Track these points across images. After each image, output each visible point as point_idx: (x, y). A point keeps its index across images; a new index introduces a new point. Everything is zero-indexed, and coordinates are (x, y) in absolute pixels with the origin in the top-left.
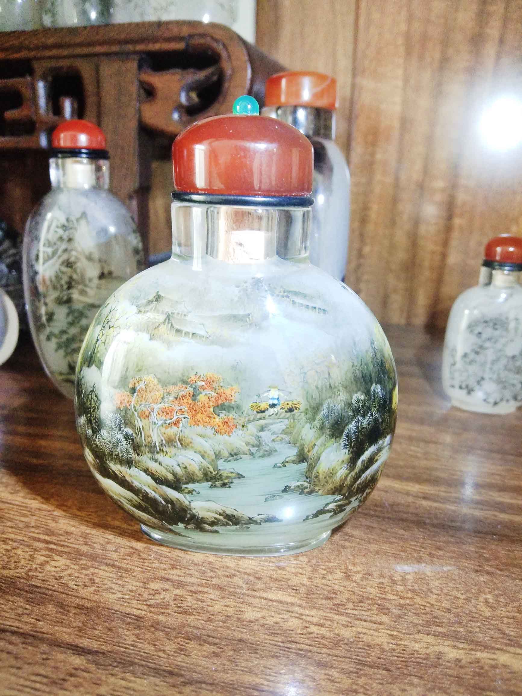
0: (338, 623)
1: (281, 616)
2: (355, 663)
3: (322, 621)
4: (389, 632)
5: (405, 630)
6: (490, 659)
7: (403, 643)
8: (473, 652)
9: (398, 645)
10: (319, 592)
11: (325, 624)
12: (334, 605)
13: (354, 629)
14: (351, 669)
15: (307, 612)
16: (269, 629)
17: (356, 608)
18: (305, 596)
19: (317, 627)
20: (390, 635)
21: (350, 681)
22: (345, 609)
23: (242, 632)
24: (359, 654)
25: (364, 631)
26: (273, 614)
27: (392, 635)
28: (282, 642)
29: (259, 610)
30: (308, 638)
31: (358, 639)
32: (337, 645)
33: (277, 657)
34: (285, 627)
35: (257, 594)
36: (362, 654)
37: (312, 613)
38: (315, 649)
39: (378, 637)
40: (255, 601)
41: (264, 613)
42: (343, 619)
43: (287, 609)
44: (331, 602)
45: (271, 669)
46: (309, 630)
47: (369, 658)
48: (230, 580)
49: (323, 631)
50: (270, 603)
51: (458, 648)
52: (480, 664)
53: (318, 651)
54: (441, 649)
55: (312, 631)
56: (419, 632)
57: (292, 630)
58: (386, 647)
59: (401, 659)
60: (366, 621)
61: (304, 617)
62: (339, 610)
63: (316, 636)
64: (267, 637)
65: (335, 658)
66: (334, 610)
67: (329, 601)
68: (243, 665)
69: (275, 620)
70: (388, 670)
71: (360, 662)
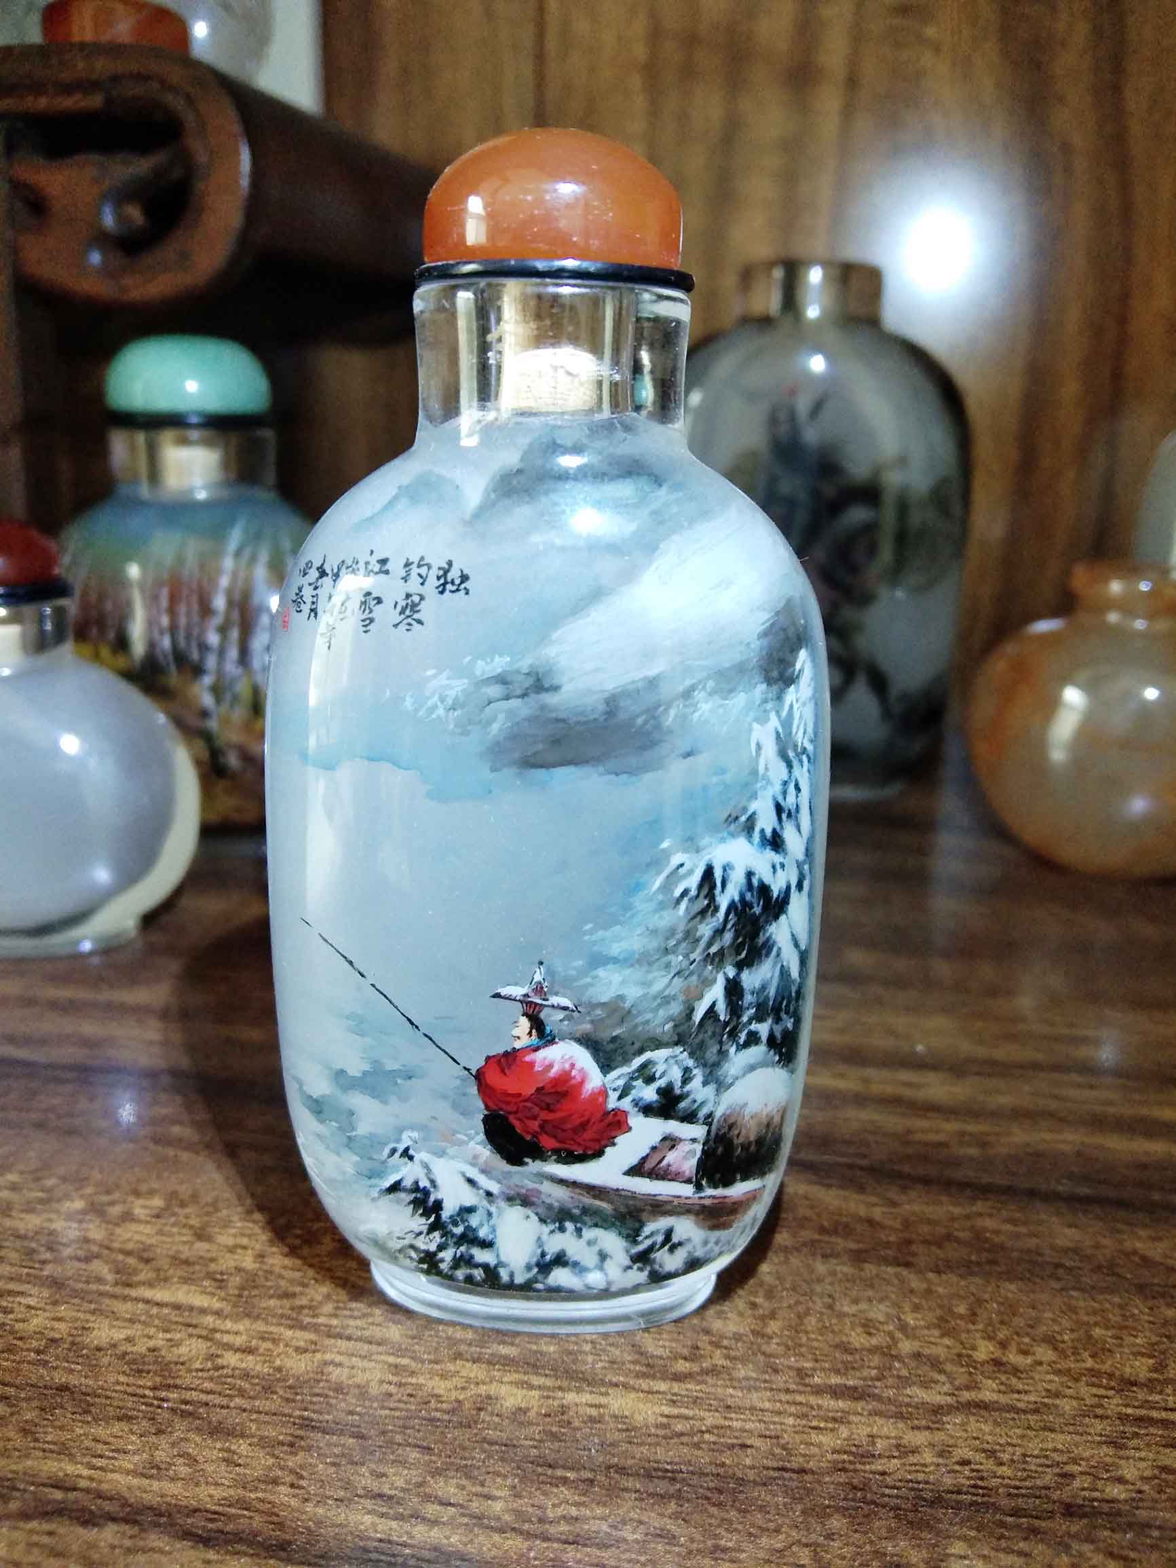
0: (287, 1345)
1: (168, 1336)
2: (294, 1424)
3: (254, 1343)
4: (391, 1359)
5: (429, 1353)
6: (591, 1406)
7: (414, 1380)
8: (560, 1394)
9: (400, 1385)
10: (269, 1284)
11: (257, 1349)
12: (292, 1309)
13: (318, 1356)
14: (281, 1438)
15: (229, 1325)
16: (134, 1362)
17: (339, 1312)
18: (236, 1292)
19: (238, 1356)
20: (390, 1365)
21: (271, 1461)
22: (313, 1316)
23: (71, 1371)
24: (311, 1407)
25: (338, 1359)
26: (152, 1331)
27: (396, 1366)
28: (154, 1388)
29: (127, 1324)
30: (211, 1379)
31: (319, 1377)
32: (268, 1390)
33: (129, 1419)
34: (169, 1357)
35: (133, 1293)
36: (316, 1407)
37: (240, 1327)
38: (218, 1400)
39: (364, 1370)
40: (124, 1308)
41: (135, 1331)
42: (301, 1337)
43: (189, 1320)
44: (287, 1303)
45: (106, 1443)
46: (219, 1361)
47: (329, 1413)
48: (83, 1266)
49: (250, 1362)
50: (155, 1310)
51: (531, 1387)
52: (565, 1417)
53: (225, 1402)
54: (493, 1389)
55: (225, 1363)
56: (458, 1356)
57: (183, 1364)
58: (374, 1390)
59: (397, 1414)
60: (349, 1338)
61: (218, 1336)
62: (301, 1317)
63: (230, 1373)
64: (122, 1378)
65: (254, 1416)
66: (288, 1318)
67: (285, 1301)
68: (49, 1438)
69: (151, 1344)
70: (360, 1437)
71: (307, 1422)
